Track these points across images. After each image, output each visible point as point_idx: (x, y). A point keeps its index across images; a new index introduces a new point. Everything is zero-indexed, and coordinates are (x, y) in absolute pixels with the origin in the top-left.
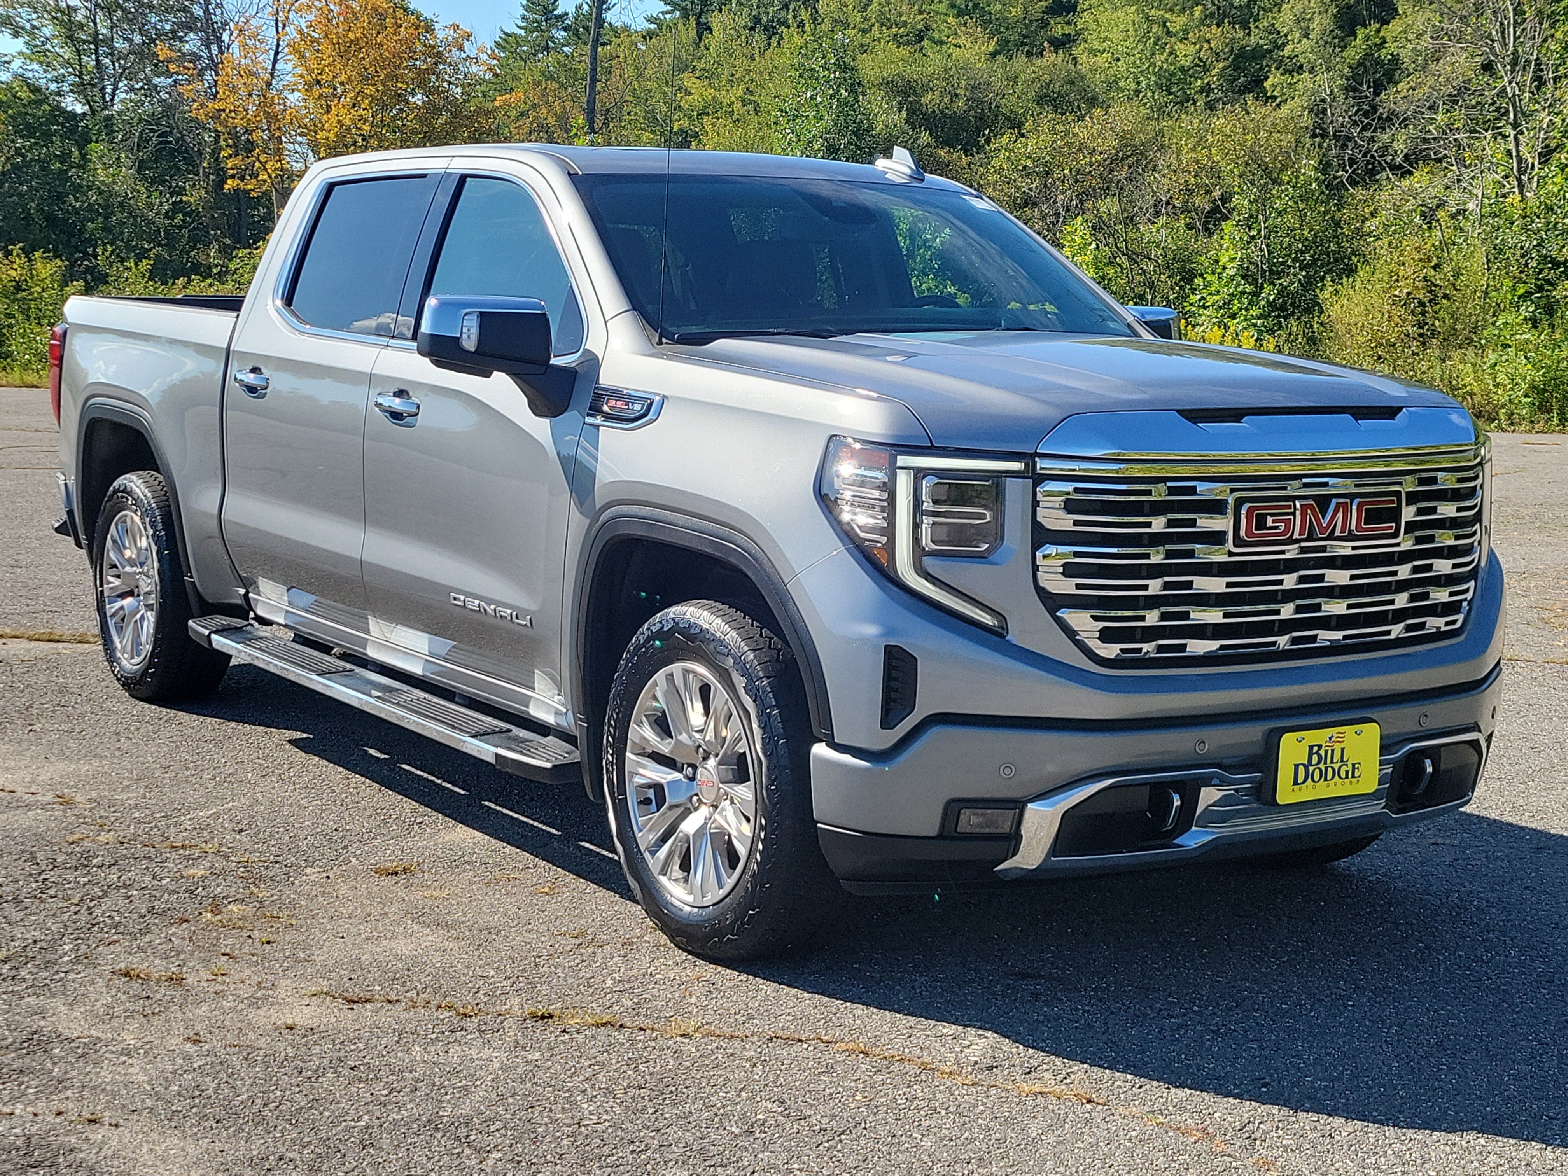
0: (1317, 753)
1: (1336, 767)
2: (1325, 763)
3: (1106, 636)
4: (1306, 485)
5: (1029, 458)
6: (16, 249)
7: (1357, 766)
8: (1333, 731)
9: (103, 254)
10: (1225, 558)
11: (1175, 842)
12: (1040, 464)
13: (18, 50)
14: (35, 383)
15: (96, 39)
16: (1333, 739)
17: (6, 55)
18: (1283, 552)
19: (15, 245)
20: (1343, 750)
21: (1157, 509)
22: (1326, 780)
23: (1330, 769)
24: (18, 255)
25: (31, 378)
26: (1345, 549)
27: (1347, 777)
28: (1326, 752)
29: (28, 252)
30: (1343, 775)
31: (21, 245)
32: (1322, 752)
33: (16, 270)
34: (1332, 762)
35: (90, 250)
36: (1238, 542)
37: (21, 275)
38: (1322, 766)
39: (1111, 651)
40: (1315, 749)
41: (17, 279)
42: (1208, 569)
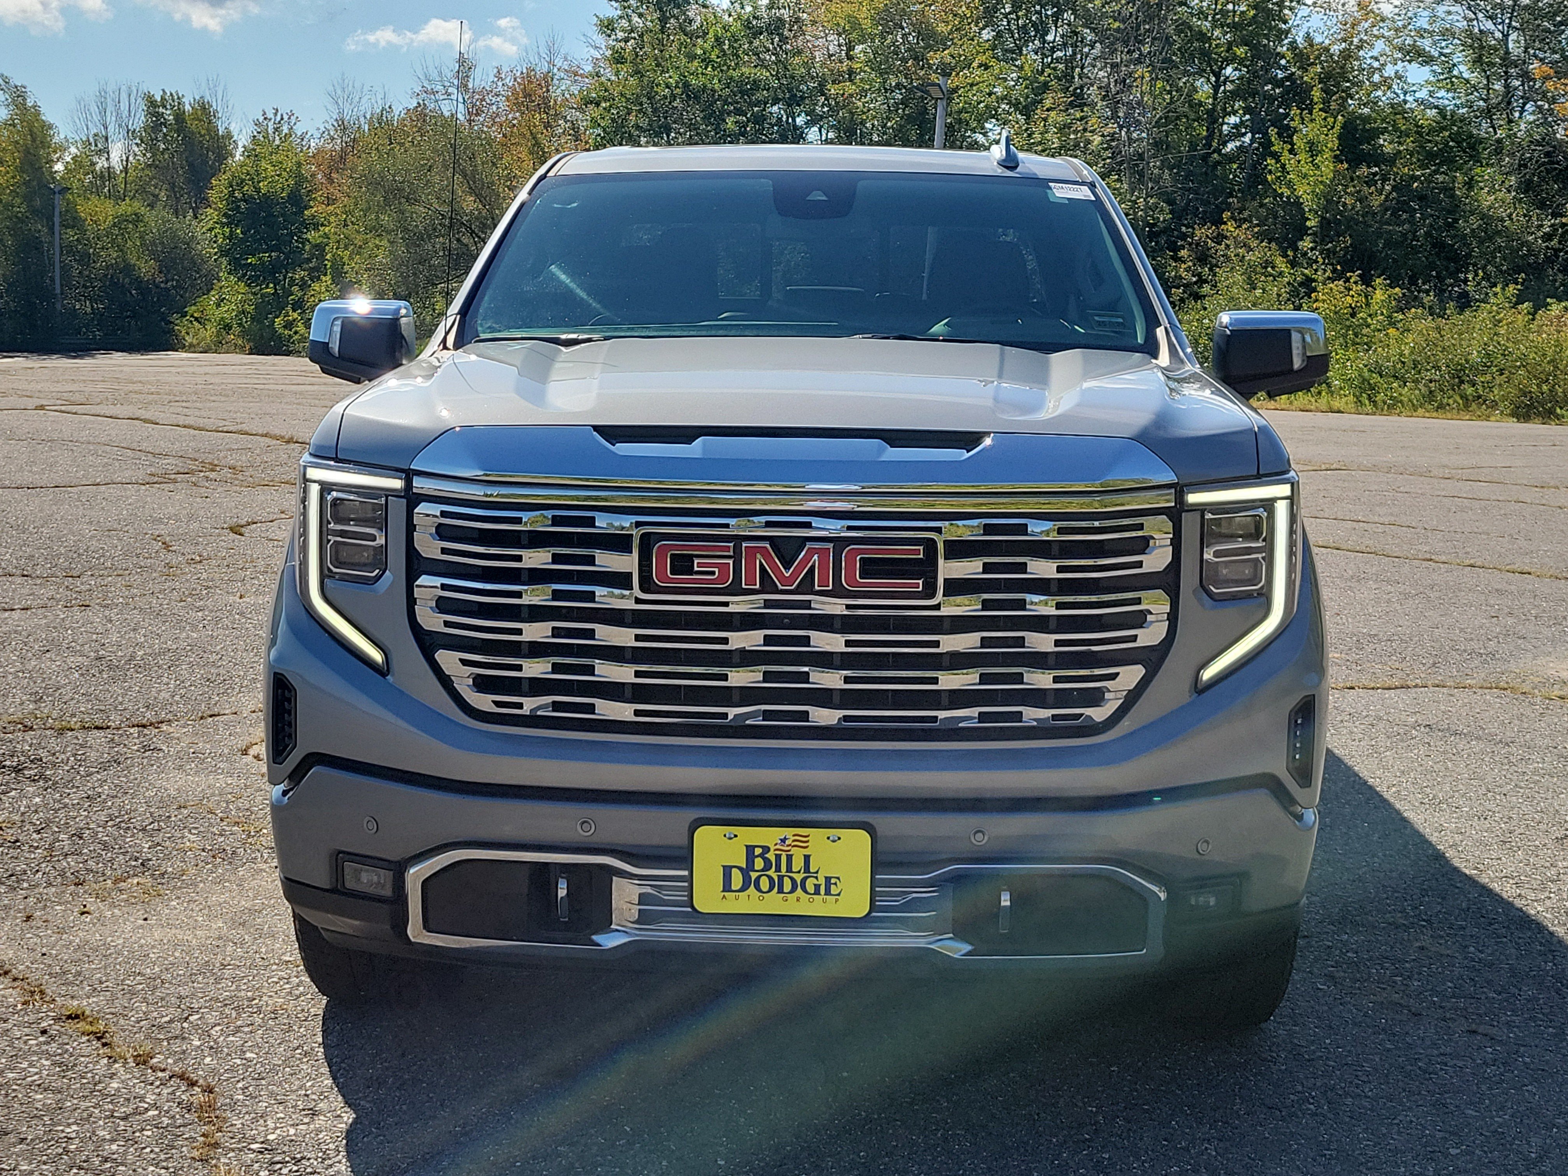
0: (761, 855)
1: (798, 878)
2: (778, 869)
3: (482, 684)
4: (769, 524)
5: (409, 475)
6: (1354, 277)
7: (833, 881)
8: (789, 832)
9: (1473, 279)
10: (630, 605)
11: (594, 937)
12: (418, 483)
13: (1426, 79)
14: (1342, 409)
15: (1507, 61)
16: (787, 842)
17: (1414, 85)
18: (726, 604)
19: (1354, 272)
20: (807, 858)
21: (537, 540)
22: (781, 891)
23: (786, 880)
24: (1355, 283)
25: (1336, 404)
26: (836, 607)
27: (817, 892)
28: (778, 857)
29: (1366, 280)
30: (810, 888)
31: (1359, 272)
32: (771, 856)
33: (1353, 296)
34: (789, 869)
35: (1462, 276)
36: (646, 584)
37: (1357, 302)
38: (772, 873)
39: (484, 702)
40: (758, 851)
41: (1353, 305)
42: (615, 618)
